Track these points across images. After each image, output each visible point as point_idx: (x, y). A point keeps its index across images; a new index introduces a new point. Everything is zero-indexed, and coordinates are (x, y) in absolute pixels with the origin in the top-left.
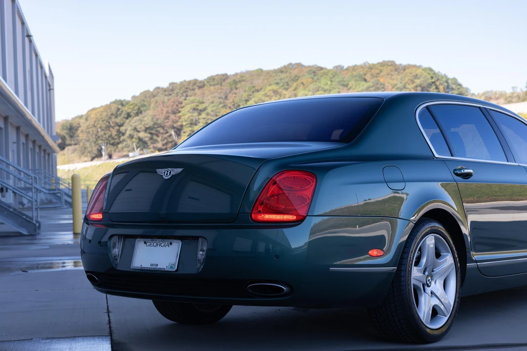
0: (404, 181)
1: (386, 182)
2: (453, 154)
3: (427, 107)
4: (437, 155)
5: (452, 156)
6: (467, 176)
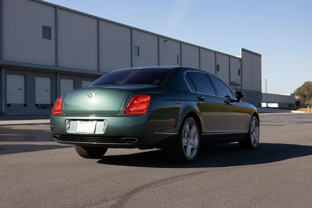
0: (181, 100)
1: (175, 101)
2: (197, 91)
3: (187, 73)
4: (191, 91)
5: (197, 92)
6: (203, 100)
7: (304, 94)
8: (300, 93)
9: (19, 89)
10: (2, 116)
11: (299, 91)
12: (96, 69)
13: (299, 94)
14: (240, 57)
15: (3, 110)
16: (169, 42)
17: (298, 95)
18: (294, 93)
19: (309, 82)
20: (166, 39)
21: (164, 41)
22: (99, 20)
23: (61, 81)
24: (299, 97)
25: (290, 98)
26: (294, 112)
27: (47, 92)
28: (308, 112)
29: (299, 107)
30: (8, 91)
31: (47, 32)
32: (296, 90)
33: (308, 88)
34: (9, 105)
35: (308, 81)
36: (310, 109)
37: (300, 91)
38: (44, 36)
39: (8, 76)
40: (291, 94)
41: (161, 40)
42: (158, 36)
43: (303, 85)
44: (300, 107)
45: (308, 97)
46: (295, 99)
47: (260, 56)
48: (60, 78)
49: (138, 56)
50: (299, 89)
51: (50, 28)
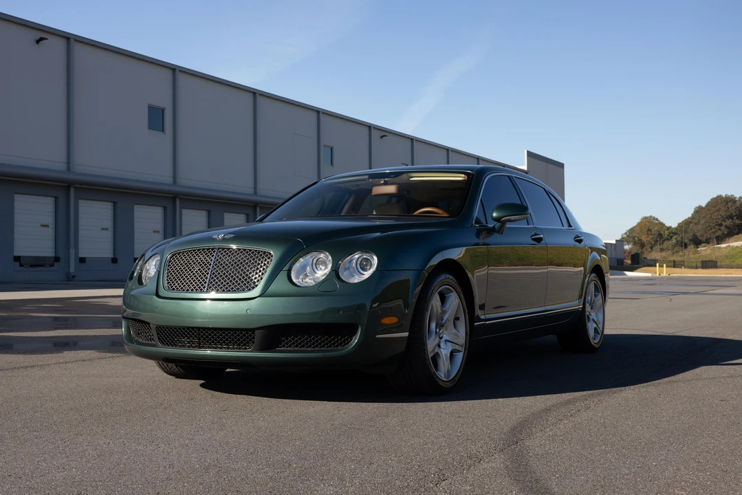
7: (641, 240)
8: (634, 238)
9: (102, 229)
10: (69, 281)
11: (631, 235)
12: (251, 191)
13: (631, 240)
14: (525, 167)
15: (72, 270)
16: (390, 138)
17: (628, 244)
18: (622, 238)
19: (651, 216)
20: (385, 133)
21: (381, 137)
22: (257, 95)
23: (183, 213)
24: (630, 246)
25: (615, 248)
26: (629, 274)
27: (156, 234)
28: (658, 275)
29: (638, 264)
30: (81, 232)
31: (156, 118)
32: (625, 234)
33: (649, 230)
34: (82, 260)
35: (648, 215)
36: (661, 268)
37: (634, 234)
38: (152, 126)
39: (82, 203)
40: (616, 241)
41: (375, 134)
42: (370, 127)
43: (639, 224)
44: (640, 265)
45: (648, 247)
46: (625, 251)
47: (561, 166)
48: (181, 208)
49: (332, 164)
50: (632, 230)
51: (163, 110)
